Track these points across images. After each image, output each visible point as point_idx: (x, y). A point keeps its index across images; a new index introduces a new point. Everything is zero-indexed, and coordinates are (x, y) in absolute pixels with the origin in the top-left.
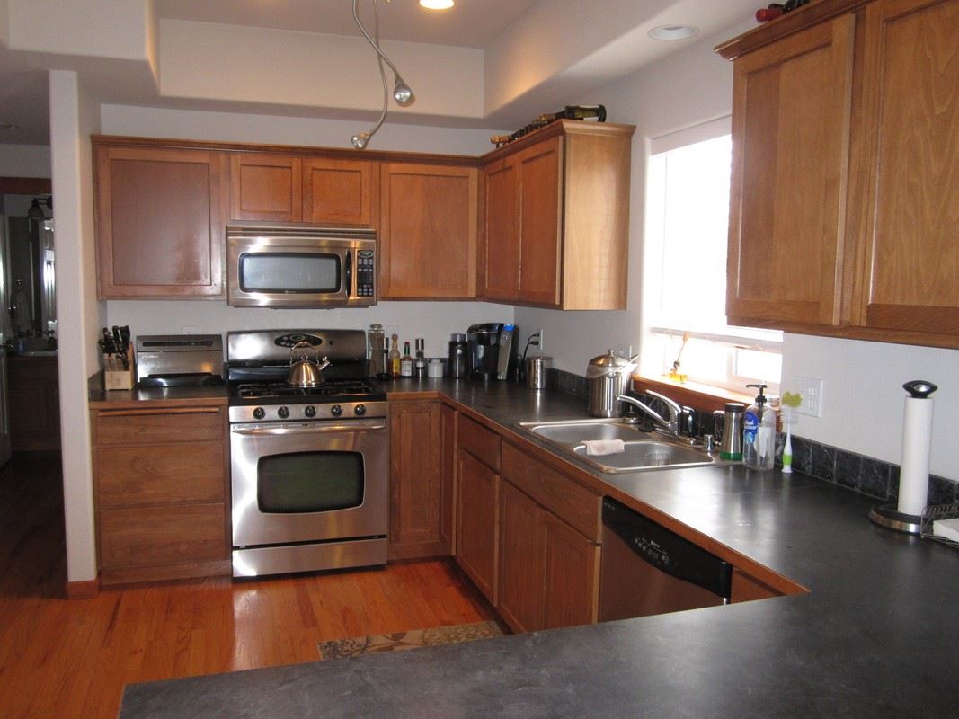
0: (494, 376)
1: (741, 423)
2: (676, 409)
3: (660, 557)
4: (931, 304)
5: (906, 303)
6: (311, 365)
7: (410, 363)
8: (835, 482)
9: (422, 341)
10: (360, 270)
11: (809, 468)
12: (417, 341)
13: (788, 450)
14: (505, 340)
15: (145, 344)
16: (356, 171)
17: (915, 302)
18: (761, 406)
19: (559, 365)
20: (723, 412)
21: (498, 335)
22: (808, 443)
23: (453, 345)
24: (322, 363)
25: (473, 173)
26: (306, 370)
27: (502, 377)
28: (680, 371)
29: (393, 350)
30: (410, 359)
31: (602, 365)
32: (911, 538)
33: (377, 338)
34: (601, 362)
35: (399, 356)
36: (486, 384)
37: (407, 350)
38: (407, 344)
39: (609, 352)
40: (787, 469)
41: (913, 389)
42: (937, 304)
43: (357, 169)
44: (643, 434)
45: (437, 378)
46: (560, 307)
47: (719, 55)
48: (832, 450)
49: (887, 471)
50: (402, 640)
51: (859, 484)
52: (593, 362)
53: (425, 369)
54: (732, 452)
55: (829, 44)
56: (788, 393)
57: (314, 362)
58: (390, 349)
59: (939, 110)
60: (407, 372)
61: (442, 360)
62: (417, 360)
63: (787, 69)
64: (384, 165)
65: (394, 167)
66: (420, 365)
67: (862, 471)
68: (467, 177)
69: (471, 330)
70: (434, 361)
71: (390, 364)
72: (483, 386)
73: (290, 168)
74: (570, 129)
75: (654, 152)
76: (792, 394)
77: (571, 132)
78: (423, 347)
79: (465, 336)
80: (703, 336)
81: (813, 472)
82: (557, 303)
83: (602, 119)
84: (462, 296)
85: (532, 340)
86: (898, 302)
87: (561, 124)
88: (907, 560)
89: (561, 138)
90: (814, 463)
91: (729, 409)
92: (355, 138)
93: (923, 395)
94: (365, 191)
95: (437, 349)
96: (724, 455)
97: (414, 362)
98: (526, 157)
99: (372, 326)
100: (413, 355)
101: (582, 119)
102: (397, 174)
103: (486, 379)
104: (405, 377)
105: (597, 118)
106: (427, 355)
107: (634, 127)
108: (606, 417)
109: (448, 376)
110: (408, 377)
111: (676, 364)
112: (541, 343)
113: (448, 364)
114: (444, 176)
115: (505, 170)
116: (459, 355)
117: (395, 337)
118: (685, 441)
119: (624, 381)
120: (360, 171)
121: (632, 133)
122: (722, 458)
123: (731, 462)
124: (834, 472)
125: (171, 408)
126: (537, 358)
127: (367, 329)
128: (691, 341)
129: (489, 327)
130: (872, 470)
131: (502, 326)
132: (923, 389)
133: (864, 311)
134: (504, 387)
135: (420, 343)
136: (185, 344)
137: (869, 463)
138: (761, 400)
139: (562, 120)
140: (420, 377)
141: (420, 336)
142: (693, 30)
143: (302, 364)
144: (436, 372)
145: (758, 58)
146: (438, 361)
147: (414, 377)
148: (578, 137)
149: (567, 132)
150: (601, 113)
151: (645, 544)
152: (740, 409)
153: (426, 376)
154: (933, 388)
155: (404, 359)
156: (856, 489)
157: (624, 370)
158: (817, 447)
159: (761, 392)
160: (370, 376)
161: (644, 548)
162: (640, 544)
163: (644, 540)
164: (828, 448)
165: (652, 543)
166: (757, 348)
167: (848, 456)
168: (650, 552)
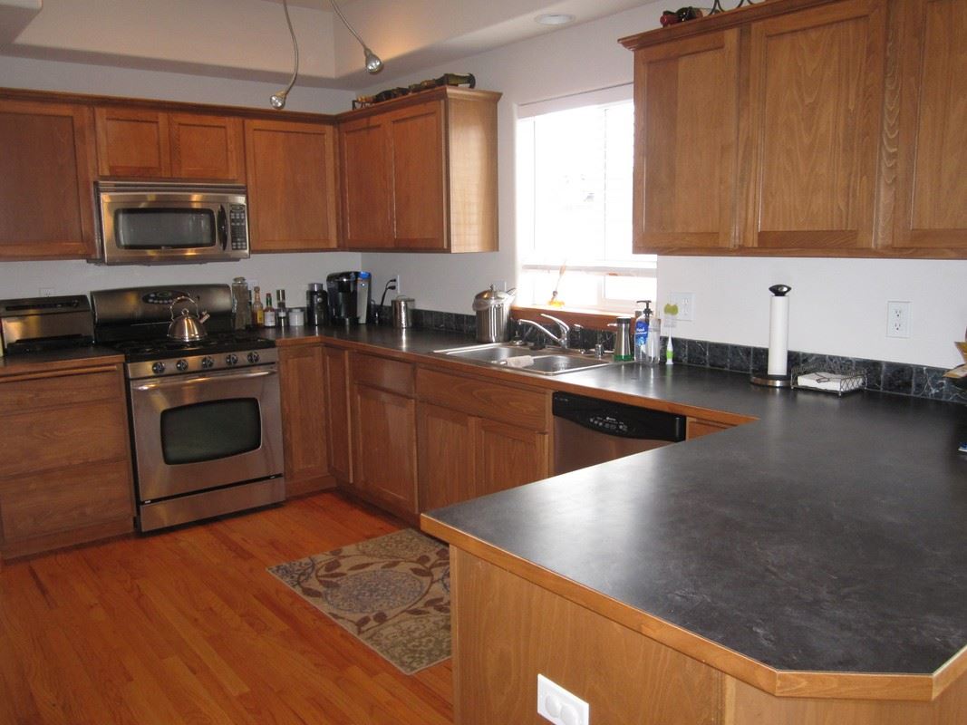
0: (355, 321)
1: (630, 332)
2: (565, 327)
3: (618, 428)
4: (806, 229)
5: (788, 230)
6: (193, 319)
7: (273, 313)
8: (708, 366)
9: (283, 292)
10: (233, 224)
11: (685, 361)
12: (278, 292)
13: (670, 348)
14: (362, 285)
15: (8, 309)
16: (221, 127)
17: (794, 229)
18: (647, 317)
19: (422, 305)
20: (615, 325)
21: (356, 282)
22: (684, 341)
23: (311, 294)
24: (202, 316)
25: (329, 129)
26: (188, 324)
27: (363, 320)
28: (558, 298)
29: (256, 302)
30: (273, 310)
31: (487, 299)
32: (778, 390)
33: (241, 291)
34: (485, 296)
35: (262, 307)
36: (348, 329)
37: (269, 301)
38: (269, 295)
39: (492, 287)
40: (670, 362)
41: (777, 291)
42: (810, 229)
43: (223, 125)
44: (533, 351)
45: (299, 327)
46: (448, 250)
47: (621, 45)
48: (704, 344)
49: (749, 353)
50: (342, 554)
51: (728, 365)
52: (479, 296)
53: (287, 319)
54: (623, 354)
55: (722, 47)
56: (668, 305)
57: (195, 316)
58: (253, 301)
59: (808, 100)
60: (270, 322)
61: (302, 309)
62: (279, 311)
63: (683, 61)
64: (247, 122)
65: (257, 123)
66: (282, 314)
67: (730, 355)
68: (323, 134)
69: (330, 278)
70: (294, 310)
71: (254, 315)
72: (345, 330)
73: (157, 122)
74: (451, 94)
75: (521, 116)
76: (672, 305)
77: (453, 97)
78: (284, 298)
79: (322, 285)
80: (579, 269)
81: (689, 362)
82: (445, 247)
83: (472, 86)
84: (325, 247)
85: (389, 285)
86: (781, 229)
87: (445, 89)
88: (776, 403)
89: (442, 102)
90: (689, 355)
91: (620, 321)
92: (274, 98)
93: (782, 294)
94: (231, 146)
95: (297, 300)
96: (618, 357)
97: (276, 312)
98: (398, 118)
99: (236, 280)
100: (275, 305)
101: (457, 85)
102: (260, 130)
103: (348, 323)
104: (269, 327)
105: (468, 85)
106: (288, 306)
107: (500, 95)
108: (491, 342)
109: (309, 324)
110: (272, 327)
111: (555, 293)
112: (398, 287)
113: (308, 313)
114: (303, 133)
115: (369, 128)
116: (319, 304)
117: (257, 290)
118: (576, 353)
119: (506, 311)
120: (224, 127)
121: (499, 98)
122: (615, 360)
123: (623, 362)
124: (707, 359)
125: (66, 369)
126: (402, 300)
127: (230, 283)
128: (567, 273)
129: (347, 275)
130: (738, 354)
131: (357, 274)
132: (785, 289)
133: (756, 237)
134: (364, 329)
135: (281, 294)
136: (50, 306)
137: (735, 349)
138: (648, 311)
139: (446, 86)
140: (283, 325)
141: (280, 288)
142: (571, 17)
143: (184, 318)
144: (297, 320)
145: (659, 51)
146: (298, 310)
147: (278, 327)
148: (458, 101)
149: (449, 96)
150: (470, 80)
151: (601, 421)
152: (627, 321)
153: (288, 326)
154: (789, 289)
155: (266, 310)
156: (725, 369)
157: (507, 302)
158: (692, 343)
159: (648, 306)
160: (237, 328)
161: (601, 424)
162: (596, 422)
163: (599, 418)
164: (701, 343)
165: (608, 418)
166: (629, 275)
167: (717, 346)
168: (607, 425)
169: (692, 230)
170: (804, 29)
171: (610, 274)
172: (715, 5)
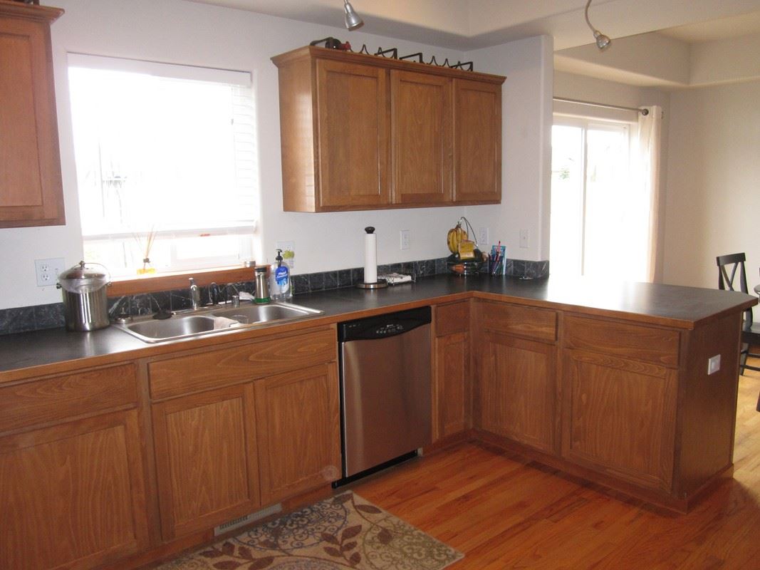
3: (397, 329)
8: (310, 291)
18: (279, 263)
32: (372, 290)
40: (291, 295)
51: (324, 286)
54: (262, 298)
55: (377, 78)
67: (324, 280)
81: (296, 292)
86: (410, 193)
90: (296, 286)
93: (371, 232)
124: (309, 286)
130: (330, 277)
132: (372, 229)
133: (400, 197)
137: (327, 274)
138: (280, 259)
151: (384, 330)
156: (323, 289)
161: (385, 332)
162: (381, 332)
163: (382, 328)
164: (304, 275)
165: (388, 326)
166: (225, 234)
167: (315, 275)
168: (389, 331)
169: (361, 193)
170: (417, 83)
171: (202, 236)
172: (363, 49)
